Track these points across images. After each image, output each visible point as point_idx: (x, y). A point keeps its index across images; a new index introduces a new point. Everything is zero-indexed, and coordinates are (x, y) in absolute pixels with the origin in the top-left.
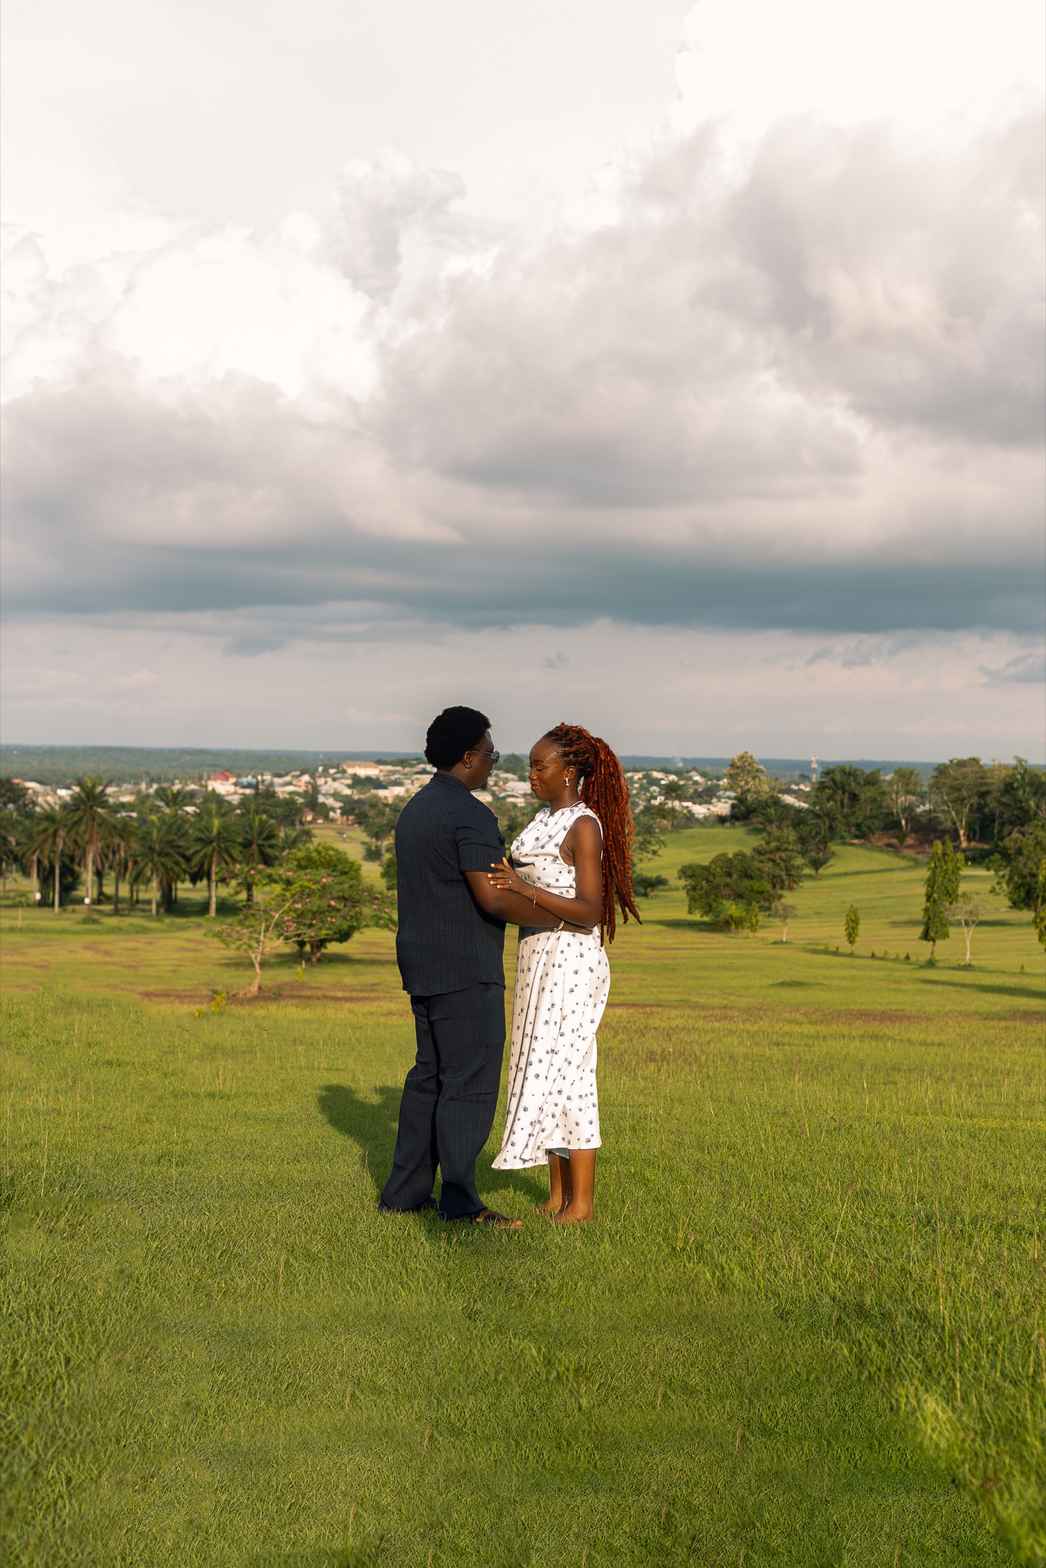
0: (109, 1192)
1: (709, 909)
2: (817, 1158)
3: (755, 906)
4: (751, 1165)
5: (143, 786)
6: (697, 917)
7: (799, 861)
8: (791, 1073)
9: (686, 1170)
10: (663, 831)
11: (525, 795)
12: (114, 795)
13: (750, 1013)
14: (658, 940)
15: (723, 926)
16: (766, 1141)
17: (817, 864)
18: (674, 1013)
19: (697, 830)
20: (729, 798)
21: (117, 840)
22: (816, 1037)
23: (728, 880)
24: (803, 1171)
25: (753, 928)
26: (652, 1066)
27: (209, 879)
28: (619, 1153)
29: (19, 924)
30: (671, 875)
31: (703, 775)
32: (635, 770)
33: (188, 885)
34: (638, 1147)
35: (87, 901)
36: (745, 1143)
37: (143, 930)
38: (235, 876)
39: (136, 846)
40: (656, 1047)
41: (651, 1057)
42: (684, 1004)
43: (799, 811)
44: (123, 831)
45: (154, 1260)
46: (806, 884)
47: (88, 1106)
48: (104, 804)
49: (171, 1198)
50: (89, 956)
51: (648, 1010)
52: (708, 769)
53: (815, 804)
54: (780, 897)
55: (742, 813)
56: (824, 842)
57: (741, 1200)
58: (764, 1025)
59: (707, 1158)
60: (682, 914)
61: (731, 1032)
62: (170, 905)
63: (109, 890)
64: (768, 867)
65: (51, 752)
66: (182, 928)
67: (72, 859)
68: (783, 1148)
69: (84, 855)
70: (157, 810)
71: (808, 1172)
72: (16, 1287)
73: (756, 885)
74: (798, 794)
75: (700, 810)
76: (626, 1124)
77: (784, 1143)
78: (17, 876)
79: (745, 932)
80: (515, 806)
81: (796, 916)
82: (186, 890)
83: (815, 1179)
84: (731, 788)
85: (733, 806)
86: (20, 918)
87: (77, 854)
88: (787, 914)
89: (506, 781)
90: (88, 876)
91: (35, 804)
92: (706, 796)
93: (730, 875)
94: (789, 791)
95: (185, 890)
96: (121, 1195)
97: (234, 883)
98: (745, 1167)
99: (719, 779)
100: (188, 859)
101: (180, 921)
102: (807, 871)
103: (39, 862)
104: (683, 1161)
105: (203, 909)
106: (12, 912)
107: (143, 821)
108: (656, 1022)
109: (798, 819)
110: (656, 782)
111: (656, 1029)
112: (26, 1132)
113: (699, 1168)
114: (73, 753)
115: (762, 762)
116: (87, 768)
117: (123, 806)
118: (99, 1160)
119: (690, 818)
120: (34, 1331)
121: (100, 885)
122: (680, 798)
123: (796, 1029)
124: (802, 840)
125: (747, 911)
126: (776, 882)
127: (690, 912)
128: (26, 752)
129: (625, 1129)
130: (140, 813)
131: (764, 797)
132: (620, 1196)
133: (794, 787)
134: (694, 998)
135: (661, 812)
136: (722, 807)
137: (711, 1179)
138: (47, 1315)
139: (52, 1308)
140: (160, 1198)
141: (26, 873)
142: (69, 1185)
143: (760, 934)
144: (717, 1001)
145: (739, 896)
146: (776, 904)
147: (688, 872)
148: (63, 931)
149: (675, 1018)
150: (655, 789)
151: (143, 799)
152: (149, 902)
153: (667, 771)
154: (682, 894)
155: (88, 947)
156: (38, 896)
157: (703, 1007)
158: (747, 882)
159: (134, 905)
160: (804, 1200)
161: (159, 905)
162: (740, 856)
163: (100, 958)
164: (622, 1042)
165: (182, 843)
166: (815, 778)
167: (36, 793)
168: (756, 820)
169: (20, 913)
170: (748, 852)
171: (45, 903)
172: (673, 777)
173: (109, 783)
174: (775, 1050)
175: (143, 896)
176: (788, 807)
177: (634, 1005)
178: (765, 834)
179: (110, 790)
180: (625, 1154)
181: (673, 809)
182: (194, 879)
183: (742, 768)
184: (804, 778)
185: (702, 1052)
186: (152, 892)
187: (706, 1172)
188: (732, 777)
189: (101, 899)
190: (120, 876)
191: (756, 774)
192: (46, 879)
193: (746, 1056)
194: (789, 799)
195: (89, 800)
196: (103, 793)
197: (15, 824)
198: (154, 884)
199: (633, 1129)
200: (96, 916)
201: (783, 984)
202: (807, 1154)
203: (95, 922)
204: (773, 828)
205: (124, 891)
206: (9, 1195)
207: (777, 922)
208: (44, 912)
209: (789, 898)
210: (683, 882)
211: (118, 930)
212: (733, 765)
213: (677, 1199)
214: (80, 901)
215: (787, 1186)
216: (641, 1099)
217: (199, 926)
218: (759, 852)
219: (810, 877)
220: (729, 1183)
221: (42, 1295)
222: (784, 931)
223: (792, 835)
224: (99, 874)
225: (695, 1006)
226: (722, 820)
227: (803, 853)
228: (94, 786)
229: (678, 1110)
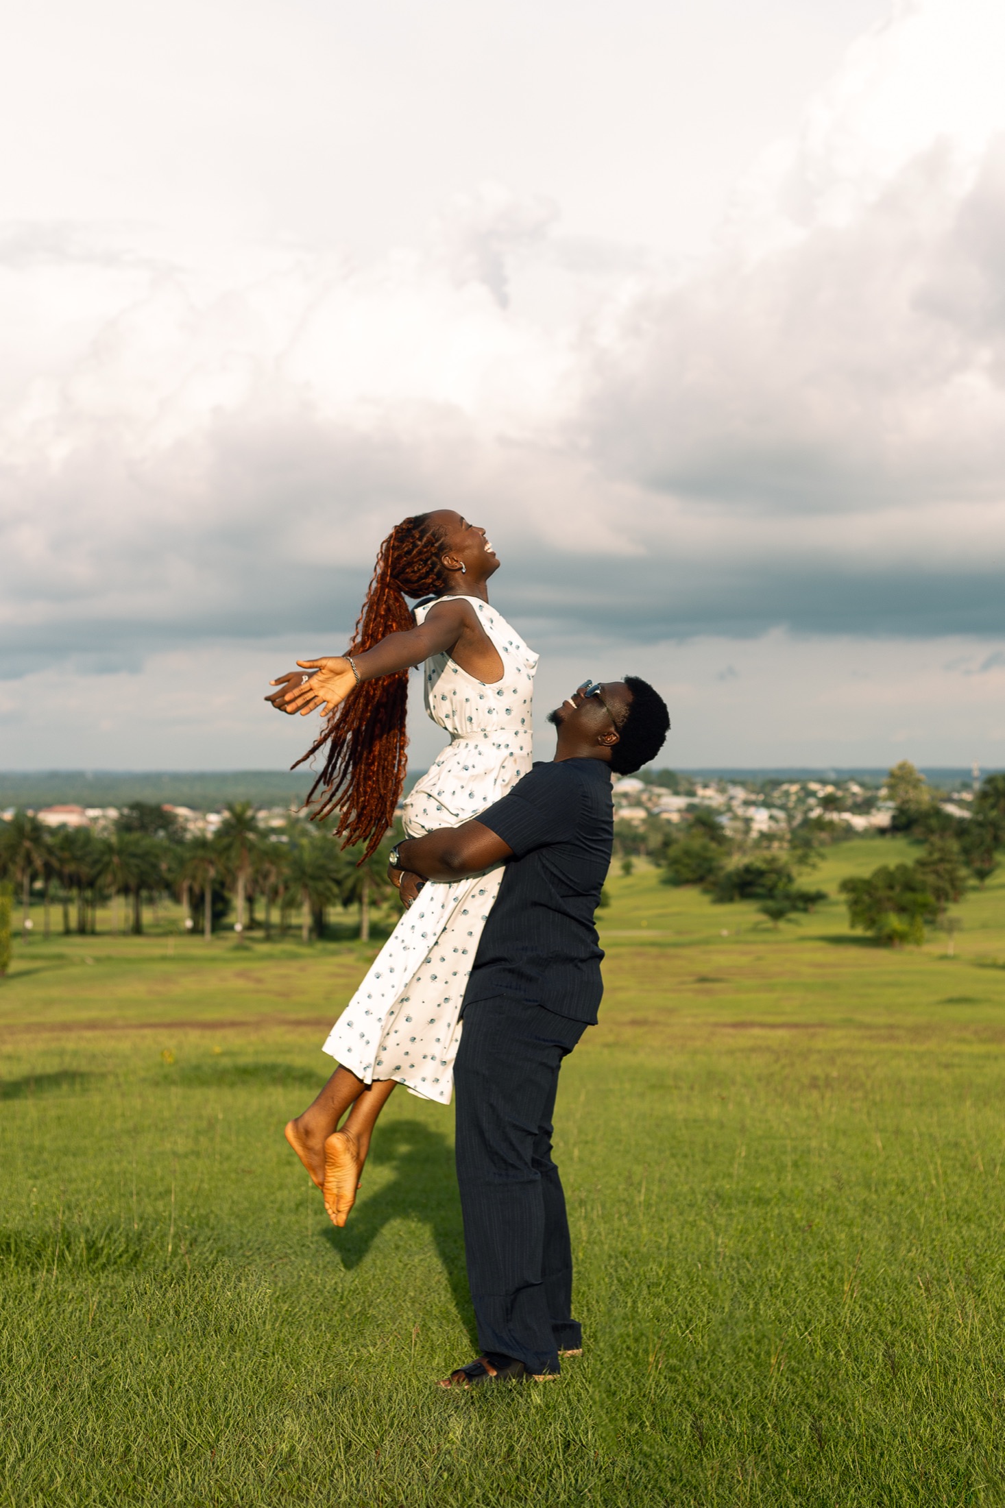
0: (242, 1246)
1: (871, 923)
2: (992, 1195)
3: (919, 920)
4: (921, 1205)
5: (294, 808)
6: (859, 931)
7: (963, 872)
8: (961, 1098)
9: (852, 1212)
10: (822, 843)
11: (679, 811)
12: (266, 819)
13: (918, 1032)
14: (819, 957)
15: (886, 940)
16: (937, 1176)
17: (982, 875)
18: (838, 1033)
19: (856, 843)
20: (889, 808)
21: (267, 866)
22: (987, 1056)
23: (891, 894)
24: (977, 1210)
25: (918, 942)
26: (815, 1095)
27: (360, 901)
28: (781, 1193)
29: (170, 952)
30: (831, 889)
31: (862, 785)
32: (792, 782)
33: (339, 909)
34: (801, 1185)
35: (238, 927)
36: (914, 1179)
37: (294, 956)
38: (385, 898)
39: (287, 871)
40: (818, 1072)
41: (814, 1083)
42: (848, 1023)
43: (961, 821)
44: (274, 854)
45: (285, 1323)
46: (972, 896)
47: (228, 1148)
48: (254, 829)
49: (305, 1250)
50: (240, 984)
51: (811, 1031)
52: (867, 779)
53: (977, 813)
54: (944, 910)
55: (904, 824)
56: (989, 852)
57: (912, 1245)
58: (932, 1045)
59: (874, 1197)
60: (843, 929)
61: (898, 1054)
62: (322, 931)
63: (260, 915)
64: (931, 879)
65: (201, 777)
66: (334, 953)
67: (222, 884)
68: (955, 1184)
69: (235, 880)
70: (305, 833)
71: (982, 1212)
72: (135, 1359)
73: (920, 898)
74: (961, 803)
75: (859, 822)
76: (788, 1160)
77: (956, 1179)
78: (168, 903)
79: (909, 948)
80: (669, 822)
81: (961, 930)
82: (339, 914)
83: (990, 1219)
84: (890, 798)
85: (894, 818)
86: (171, 946)
87: (228, 880)
88: (952, 927)
89: (659, 796)
90: (239, 902)
91: (185, 830)
92: (865, 806)
93: (891, 887)
94: (950, 800)
95: (337, 915)
96: (254, 1250)
97: (385, 906)
98: (915, 1206)
99: (878, 788)
100: (339, 883)
101: (332, 946)
102: (973, 882)
103: (191, 890)
104: (849, 1200)
105: (355, 933)
106: (163, 941)
107: (294, 845)
108: (819, 1044)
109: (961, 829)
110: (813, 794)
111: (819, 1052)
112: (162, 1179)
113: (866, 1208)
114: (222, 778)
115: (924, 771)
116: (238, 793)
117: (274, 831)
118: (235, 1209)
119: (849, 831)
120: (150, 1411)
121: (251, 911)
122: (840, 809)
123: (965, 1048)
124: (966, 851)
125: (911, 924)
126: (941, 894)
127: (853, 926)
128: (177, 778)
129: (787, 1166)
130: (291, 837)
131: (925, 807)
132: (781, 1243)
133: (956, 796)
134: (859, 1017)
135: (820, 824)
136: (882, 818)
137: (879, 1221)
138: (165, 1391)
139: (172, 1383)
140: (295, 1252)
141: (176, 899)
142: (201, 1239)
143: (926, 948)
144: (883, 1020)
145: (902, 909)
146: (941, 918)
147: (849, 886)
148: (213, 959)
149: (839, 1039)
150: (812, 801)
151: (293, 822)
152: (300, 927)
153: (824, 783)
154: (843, 910)
155: (241, 975)
156: (189, 924)
157: (868, 1027)
158: (909, 896)
159: (286, 931)
160: (979, 1244)
161: (311, 930)
162: (902, 868)
163: (251, 985)
164: (783, 1067)
165: (332, 866)
166: (977, 786)
167: (187, 820)
168: (918, 831)
169: (171, 941)
170: (909, 863)
171: (196, 931)
172: (830, 789)
173: (259, 809)
174: (944, 1073)
175: (294, 920)
176: (949, 817)
177: (795, 1026)
178: (927, 846)
179: (262, 814)
180: (787, 1194)
181: (831, 823)
182: (346, 903)
183: (901, 778)
184: (966, 786)
185: (868, 1076)
186: (303, 918)
187: (874, 1213)
188: (892, 787)
189: (252, 925)
190: (272, 901)
191: (916, 784)
192: (197, 906)
193: (914, 1081)
194: (951, 809)
195: (239, 825)
196: (253, 818)
197: (166, 850)
198: (306, 909)
199: (796, 1165)
200: (247, 943)
201: (952, 1001)
202: (981, 1191)
203: (246, 948)
204: (935, 839)
205: (275, 916)
206: (136, 1252)
207: (942, 935)
208: (196, 940)
209: (954, 911)
210: (843, 897)
211: (269, 957)
212: (892, 775)
213: (843, 1245)
214: (231, 928)
215: (961, 1227)
216: (803, 1131)
217: (351, 951)
218: (921, 863)
219: (975, 889)
220: (898, 1225)
221: (161, 1368)
222: (950, 945)
223: (954, 846)
224: (250, 900)
225: (862, 1026)
226: (882, 831)
227: (968, 863)
228: (244, 811)
229: (842, 1143)
